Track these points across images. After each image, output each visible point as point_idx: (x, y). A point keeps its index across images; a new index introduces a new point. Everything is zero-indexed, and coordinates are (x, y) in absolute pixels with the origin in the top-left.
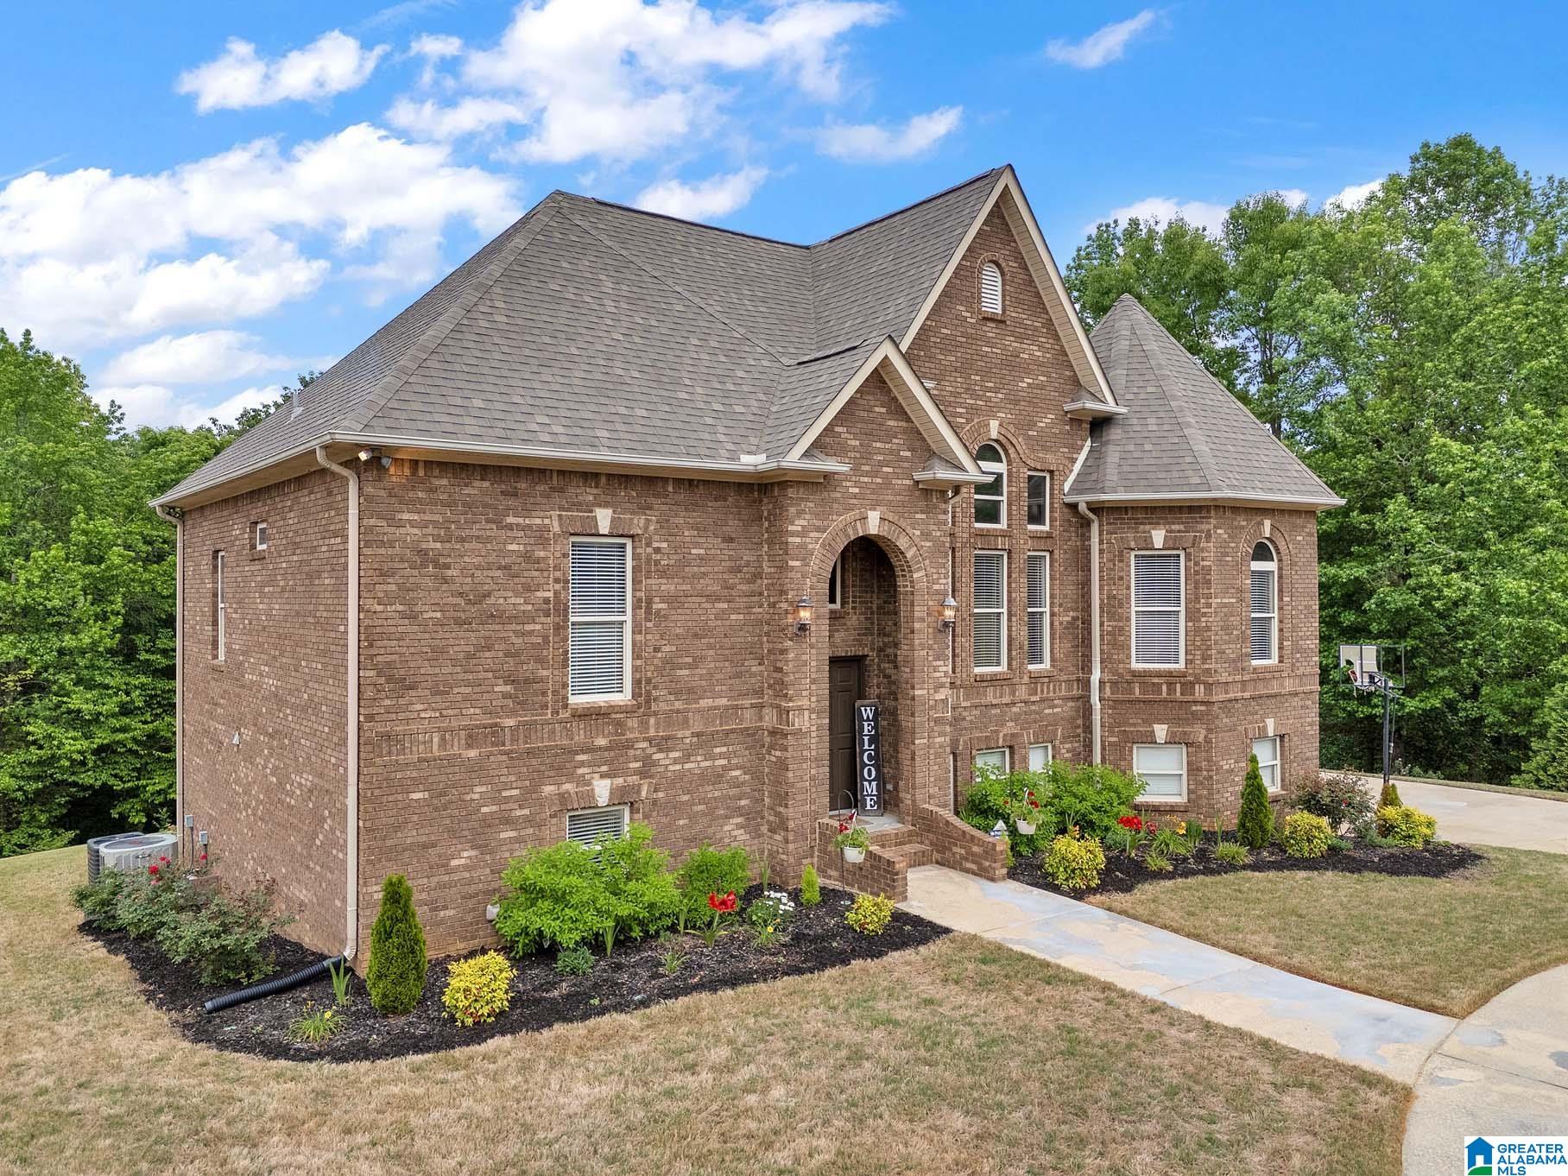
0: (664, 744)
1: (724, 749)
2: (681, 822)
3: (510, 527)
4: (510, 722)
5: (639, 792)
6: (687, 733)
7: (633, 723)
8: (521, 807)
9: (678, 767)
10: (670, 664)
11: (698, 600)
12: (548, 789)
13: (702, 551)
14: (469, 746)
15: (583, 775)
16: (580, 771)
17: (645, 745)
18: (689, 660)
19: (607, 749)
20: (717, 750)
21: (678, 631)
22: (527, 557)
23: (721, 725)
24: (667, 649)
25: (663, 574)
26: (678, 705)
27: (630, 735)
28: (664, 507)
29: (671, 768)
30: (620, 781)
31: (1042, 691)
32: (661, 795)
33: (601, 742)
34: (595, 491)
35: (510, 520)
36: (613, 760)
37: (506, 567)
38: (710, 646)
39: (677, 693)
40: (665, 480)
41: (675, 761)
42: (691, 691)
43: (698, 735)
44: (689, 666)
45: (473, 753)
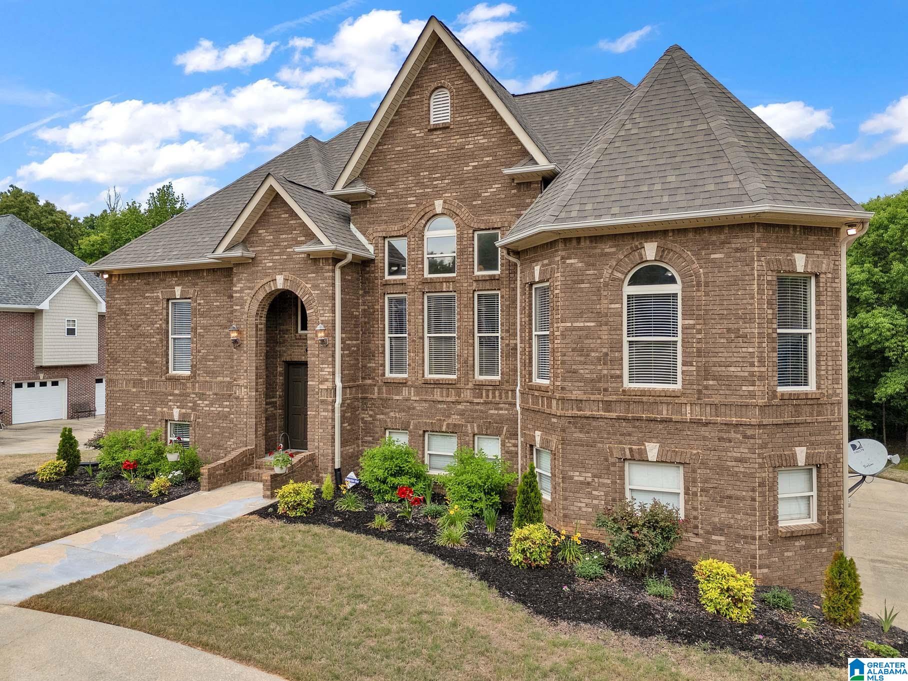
0: (202, 396)
1: (228, 403)
2: (209, 435)
3: (147, 298)
4: (146, 379)
5: (190, 417)
6: (211, 393)
7: (189, 385)
8: (150, 415)
9: (208, 409)
10: (204, 358)
11: (217, 328)
12: (159, 409)
13: (218, 304)
14: (134, 387)
15: (171, 405)
16: (170, 404)
17: (194, 396)
18: (212, 357)
19: (179, 395)
20: (225, 403)
21: (208, 343)
22: (152, 310)
23: (227, 391)
24: (203, 351)
25: (202, 315)
26: (208, 379)
27: (188, 391)
28: (203, 283)
29: (205, 408)
30: (184, 411)
31: (487, 396)
32: (200, 420)
33: (177, 392)
34: (176, 279)
35: (147, 295)
36: (182, 400)
37: (146, 315)
38: (222, 351)
39: (207, 373)
40: (203, 270)
41: (207, 406)
42: (213, 373)
43: (216, 394)
44: (213, 360)
45: (134, 390)
